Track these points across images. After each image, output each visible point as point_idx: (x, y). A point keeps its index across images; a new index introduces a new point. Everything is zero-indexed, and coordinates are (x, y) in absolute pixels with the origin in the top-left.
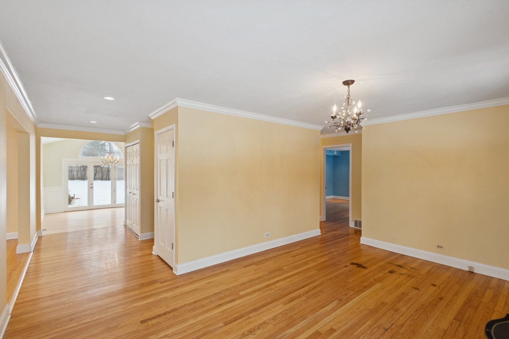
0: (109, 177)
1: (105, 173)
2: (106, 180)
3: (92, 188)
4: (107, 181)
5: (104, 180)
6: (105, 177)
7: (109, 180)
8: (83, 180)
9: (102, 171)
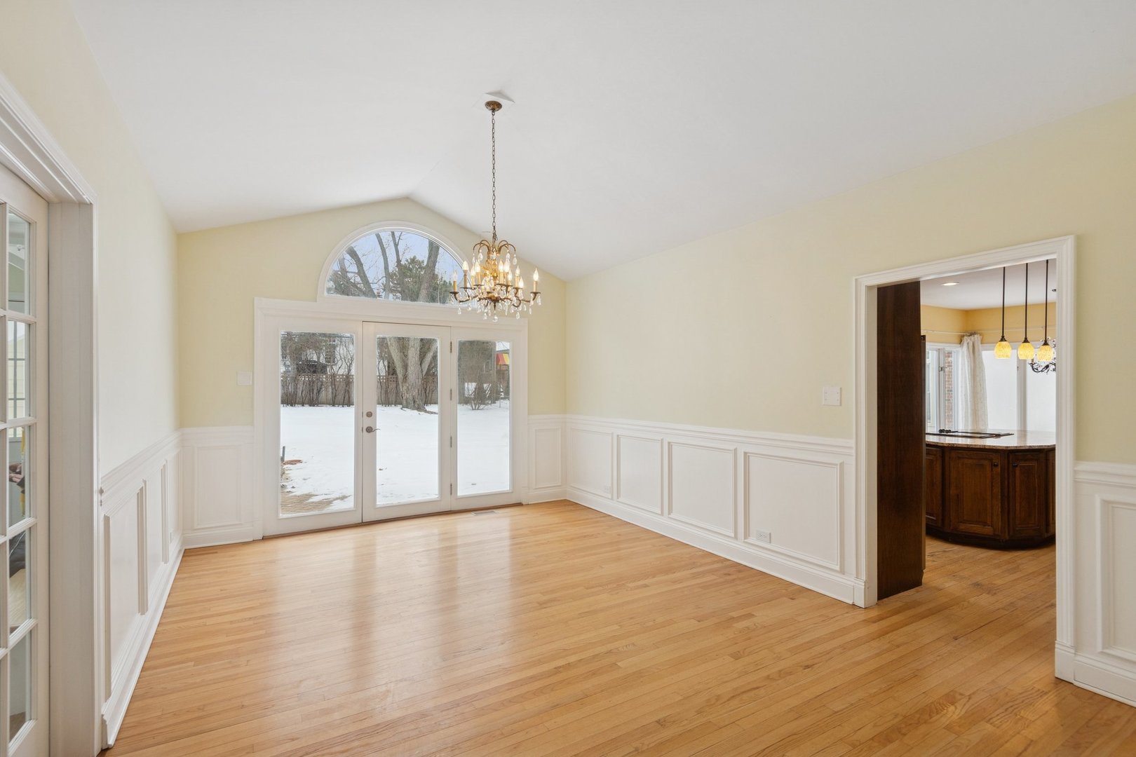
0: (349, 397)
1: (340, 388)
2: (343, 405)
3: (370, 430)
4: (346, 409)
5: (339, 405)
6: (340, 398)
7: (348, 402)
8: (292, 405)
9: (333, 383)
